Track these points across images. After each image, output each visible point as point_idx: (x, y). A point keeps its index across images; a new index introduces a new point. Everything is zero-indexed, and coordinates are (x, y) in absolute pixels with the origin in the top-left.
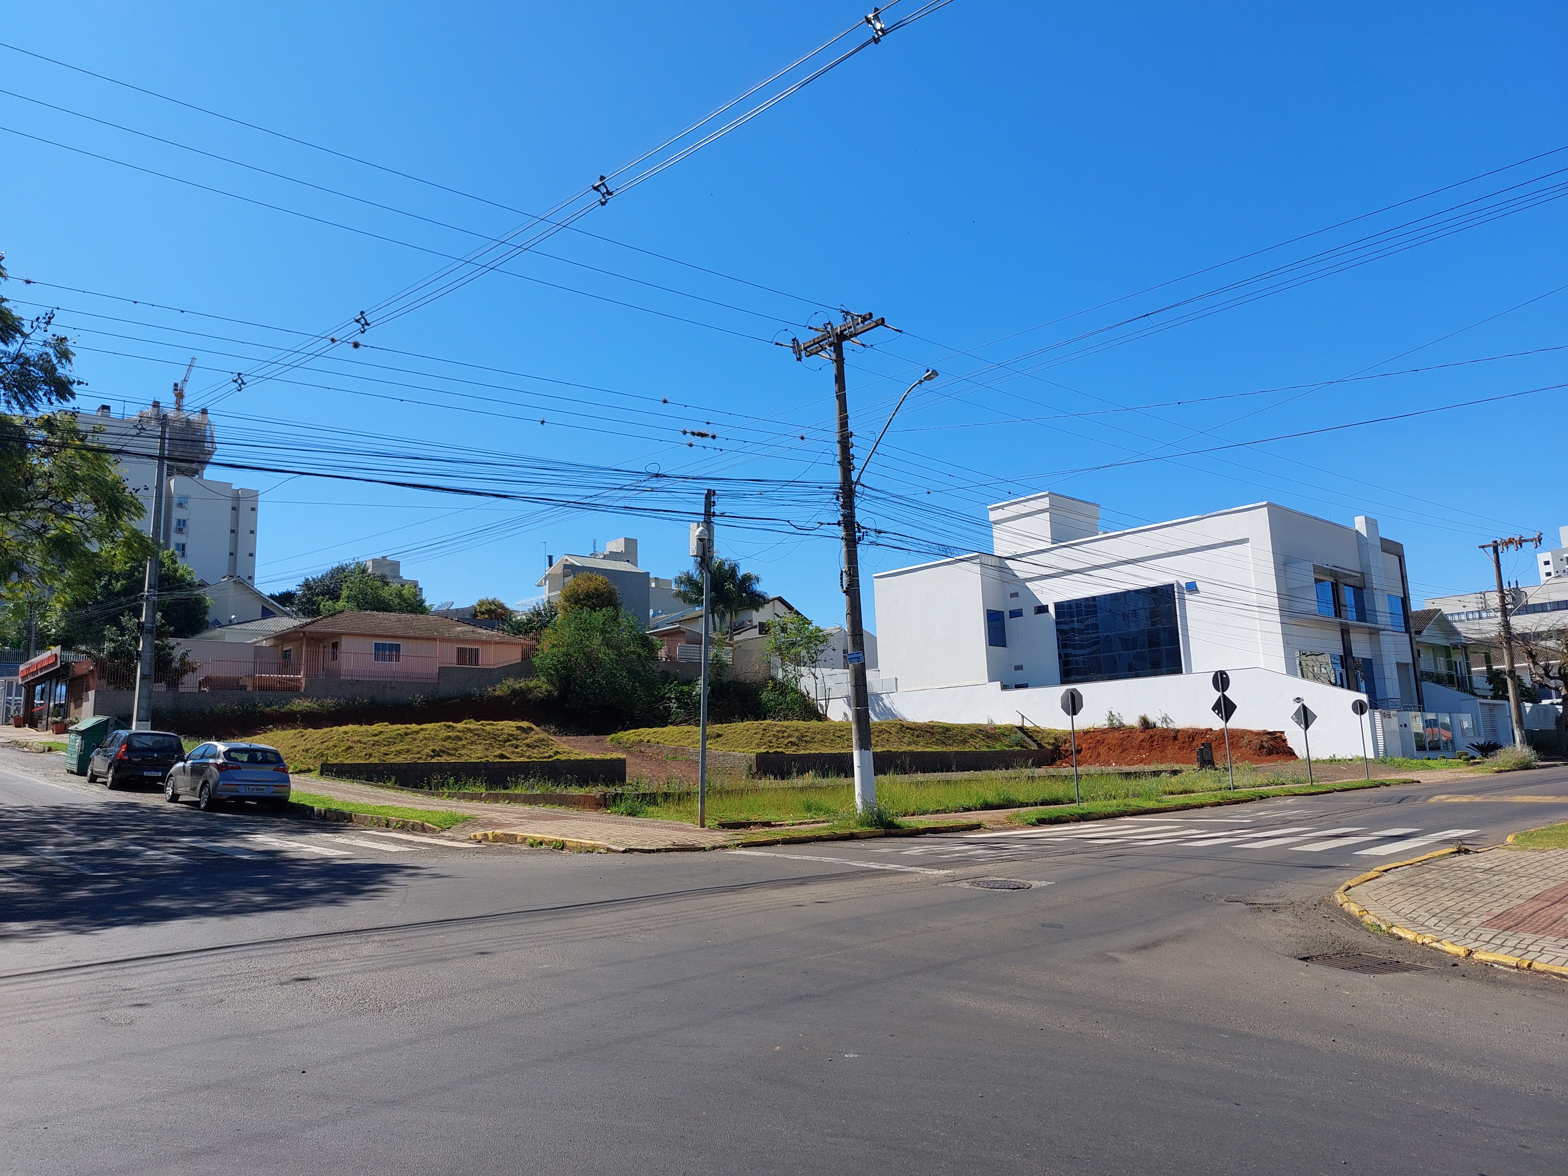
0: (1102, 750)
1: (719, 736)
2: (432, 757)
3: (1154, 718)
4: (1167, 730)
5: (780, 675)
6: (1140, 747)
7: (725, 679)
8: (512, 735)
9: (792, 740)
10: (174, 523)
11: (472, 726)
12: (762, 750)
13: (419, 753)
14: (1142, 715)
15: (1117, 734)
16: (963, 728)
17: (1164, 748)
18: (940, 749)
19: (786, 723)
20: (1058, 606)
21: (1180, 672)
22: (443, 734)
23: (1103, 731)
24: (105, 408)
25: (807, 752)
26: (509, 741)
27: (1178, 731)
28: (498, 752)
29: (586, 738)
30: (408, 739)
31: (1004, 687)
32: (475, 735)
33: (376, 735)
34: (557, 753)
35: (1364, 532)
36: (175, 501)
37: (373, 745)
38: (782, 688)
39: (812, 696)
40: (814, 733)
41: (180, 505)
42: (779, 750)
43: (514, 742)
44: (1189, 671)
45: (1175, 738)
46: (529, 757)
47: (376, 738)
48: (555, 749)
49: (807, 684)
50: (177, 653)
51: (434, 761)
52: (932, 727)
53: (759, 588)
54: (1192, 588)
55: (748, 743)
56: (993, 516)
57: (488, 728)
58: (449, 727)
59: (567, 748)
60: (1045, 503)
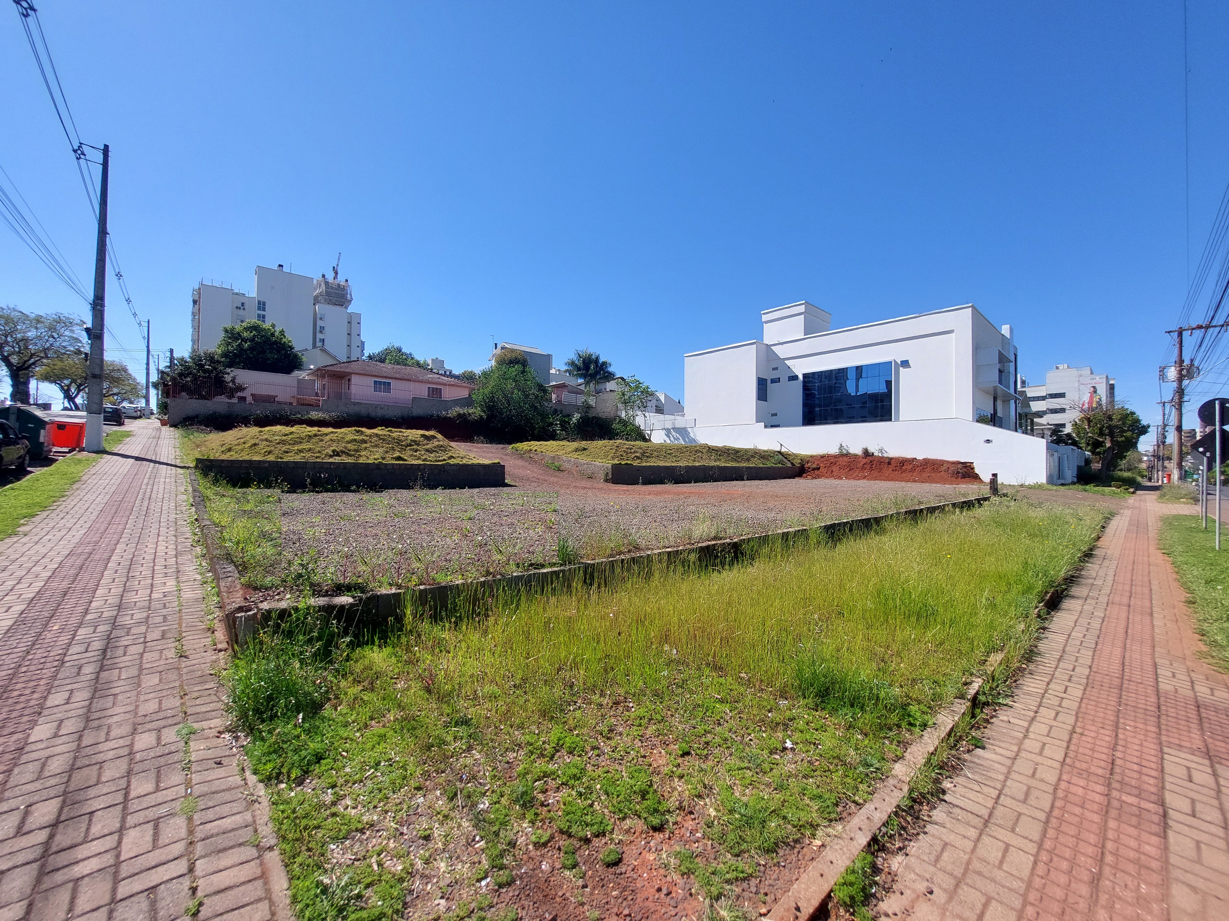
0: (835, 468)
1: (585, 449)
2: (331, 456)
3: (873, 449)
4: (883, 457)
5: (623, 415)
6: (863, 468)
7: (590, 415)
8: (414, 441)
9: (638, 455)
10: (318, 328)
11: (380, 433)
12: (616, 462)
13: (319, 452)
14: (865, 447)
15: (845, 459)
16: (746, 451)
17: (880, 470)
18: (734, 464)
19: (632, 443)
20: (805, 376)
21: (890, 420)
22: (350, 437)
23: (835, 457)
24: (281, 266)
25: (648, 464)
26: (411, 445)
27: (891, 459)
28: (397, 454)
29: (495, 446)
30: (314, 440)
31: (766, 427)
32: (380, 439)
33: (287, 435)
34: (452, 457)
35: (1008, 335)
36: (318, 317)
37: (278, 443)
38: (625, 423)
39: (642, 428)
40: (652, 450)
41: (321, 319)
42: (629, 462)
43: (415, 447)
44: (897, 419)
45: (889, 463)
46: (424, 460)
47: (284, 438)
48: (450, 454)
49: (640, 421)
50: (228, 378)
51: (331, 460)
52: (728, 450)
53: (611, 369)
54: (905, 364)
55: (606, 456)
56: (765, 318)
57: (394, 435)
58: (358, 432)
59: (463, 453)
60: (802, 309)
